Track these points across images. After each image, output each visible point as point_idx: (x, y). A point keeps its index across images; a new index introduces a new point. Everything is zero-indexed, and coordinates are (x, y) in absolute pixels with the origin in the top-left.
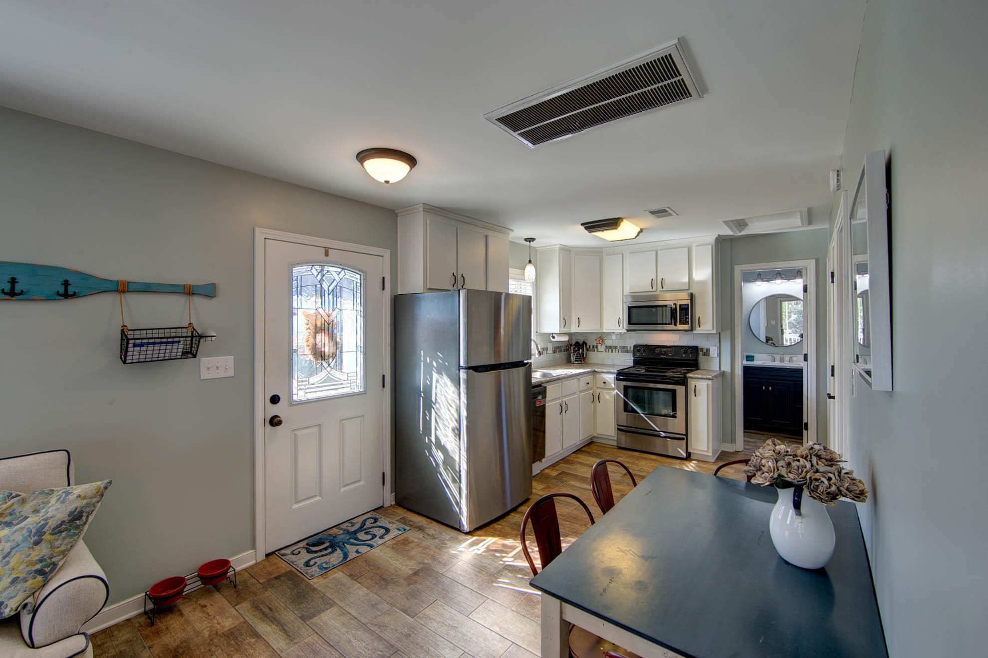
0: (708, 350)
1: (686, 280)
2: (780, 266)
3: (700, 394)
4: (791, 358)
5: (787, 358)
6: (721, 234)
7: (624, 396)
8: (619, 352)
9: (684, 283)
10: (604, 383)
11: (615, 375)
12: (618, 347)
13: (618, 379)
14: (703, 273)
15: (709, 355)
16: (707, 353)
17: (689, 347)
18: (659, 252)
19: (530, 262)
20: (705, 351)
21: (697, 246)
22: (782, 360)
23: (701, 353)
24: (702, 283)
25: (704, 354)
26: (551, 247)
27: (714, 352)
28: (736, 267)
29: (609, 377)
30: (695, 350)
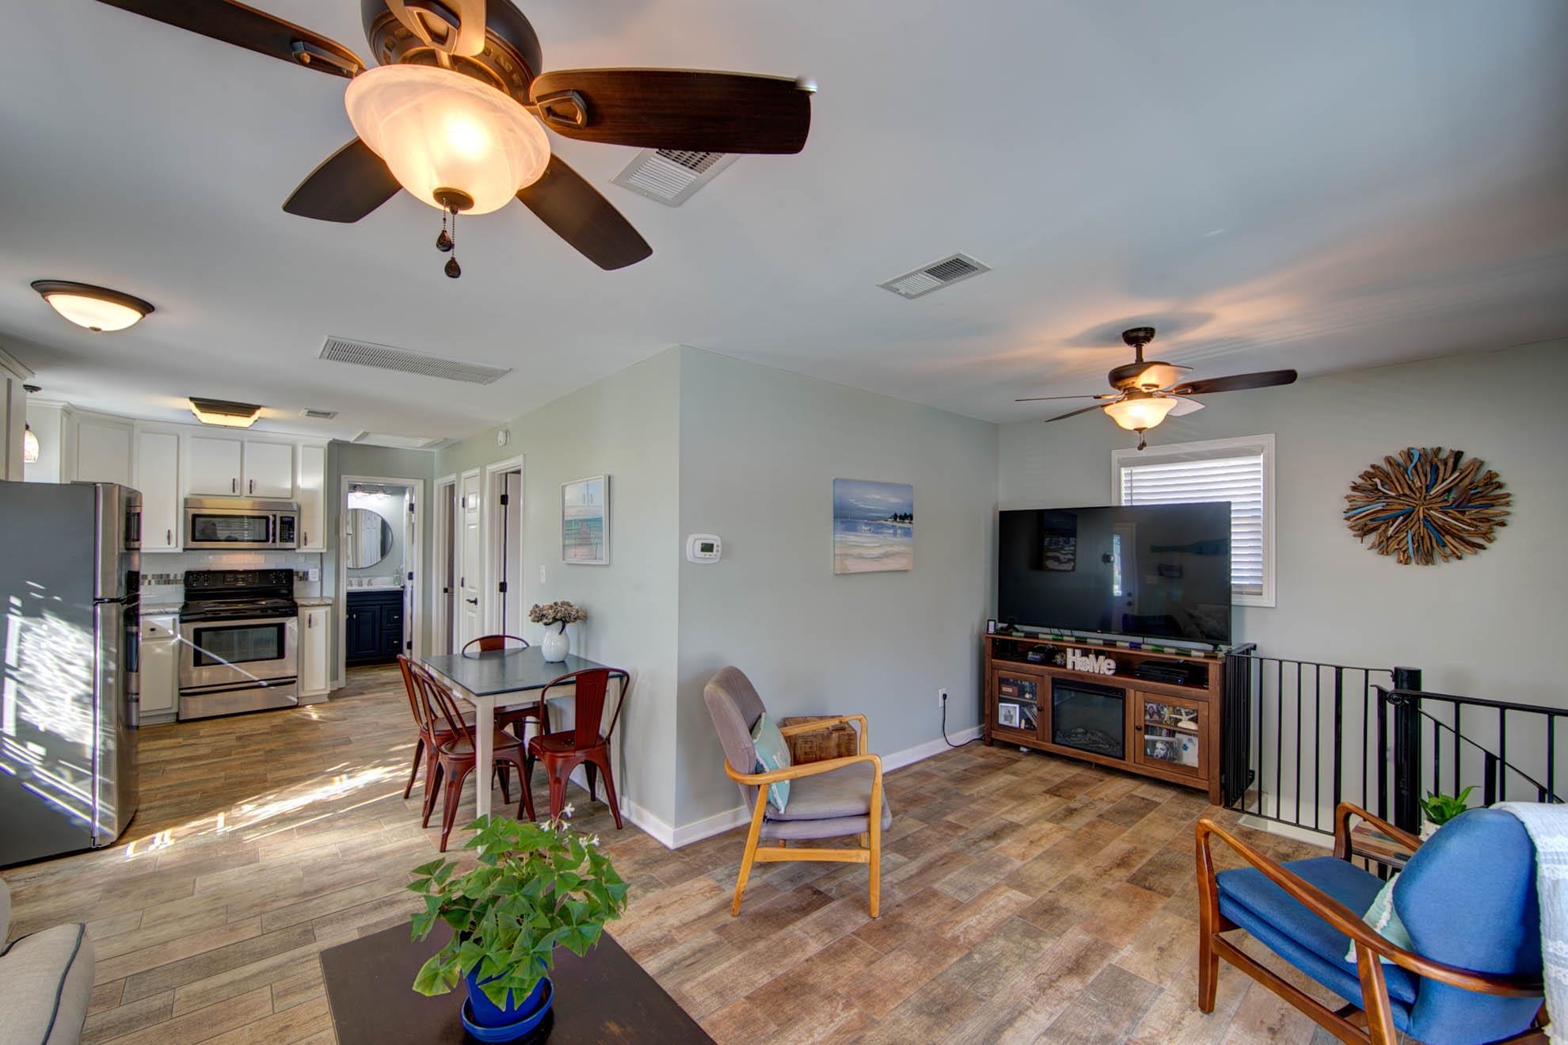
0: (306, 574)
1: (289, 486)
2: (381, 481)
3: (316, 624)
4: (370, 581)
5: (365, 581)
6: (337, 438)
7: (195, 643)
8: (149, 584)
9: (286, 490)
10: (153, 630)
11: (177, 617)
12: (150, 578)
13: (182, 621)
14: (312, 481)
15: (307, 579)
16: (305, 577)
17: (282, 571)
18: (246, 445)
19: (27, 427)
20: (301, 574)
21: (304, 446)
22: (360, 584)
23: (295, 578)
24: (311, 493)
25: (301, 579)
26: (51, 403)
27: (314, 575)
28: (343, 477)
29: (163, 621)
30: (289, 574)
